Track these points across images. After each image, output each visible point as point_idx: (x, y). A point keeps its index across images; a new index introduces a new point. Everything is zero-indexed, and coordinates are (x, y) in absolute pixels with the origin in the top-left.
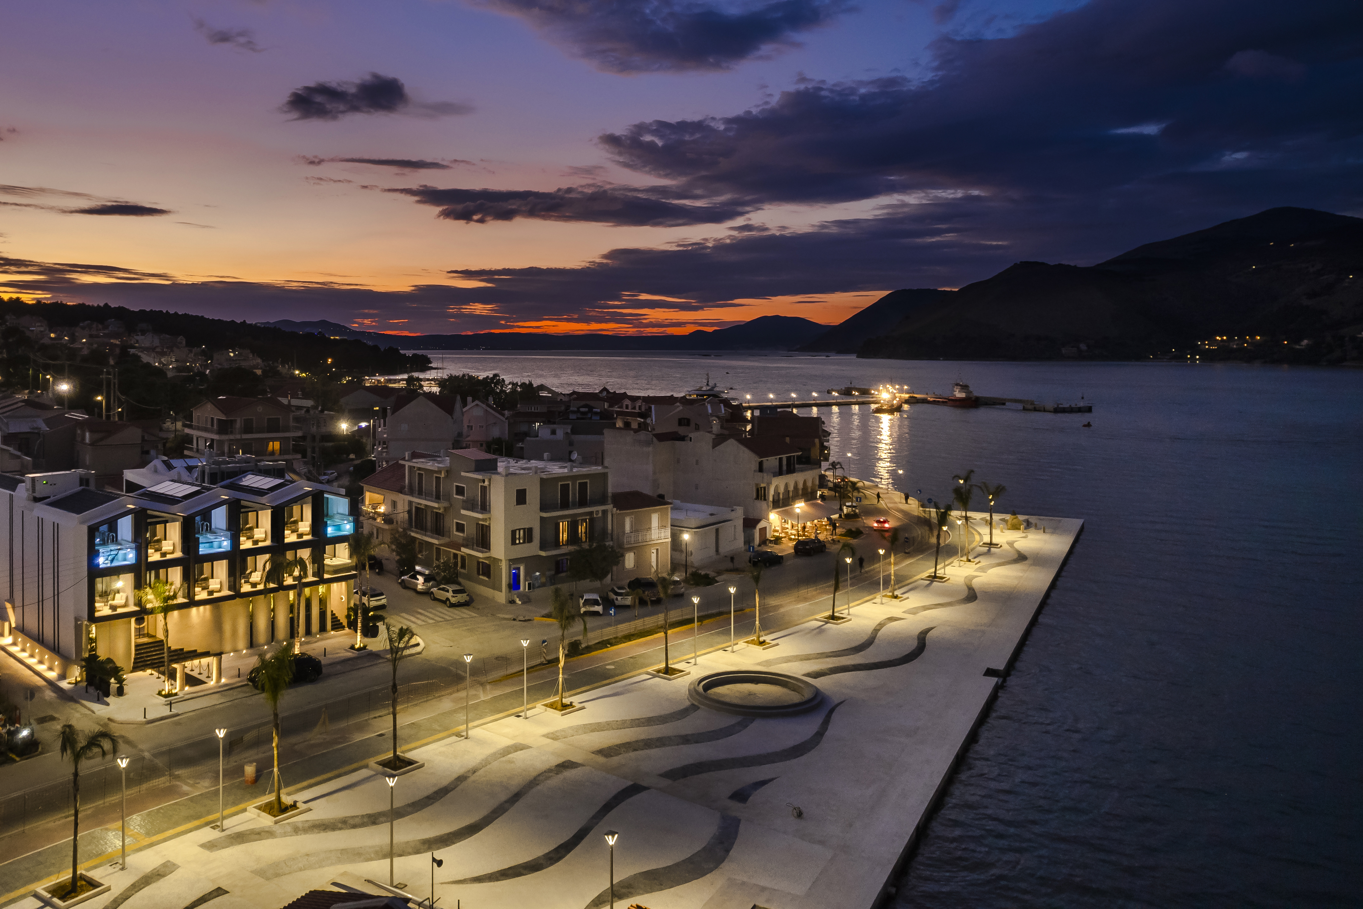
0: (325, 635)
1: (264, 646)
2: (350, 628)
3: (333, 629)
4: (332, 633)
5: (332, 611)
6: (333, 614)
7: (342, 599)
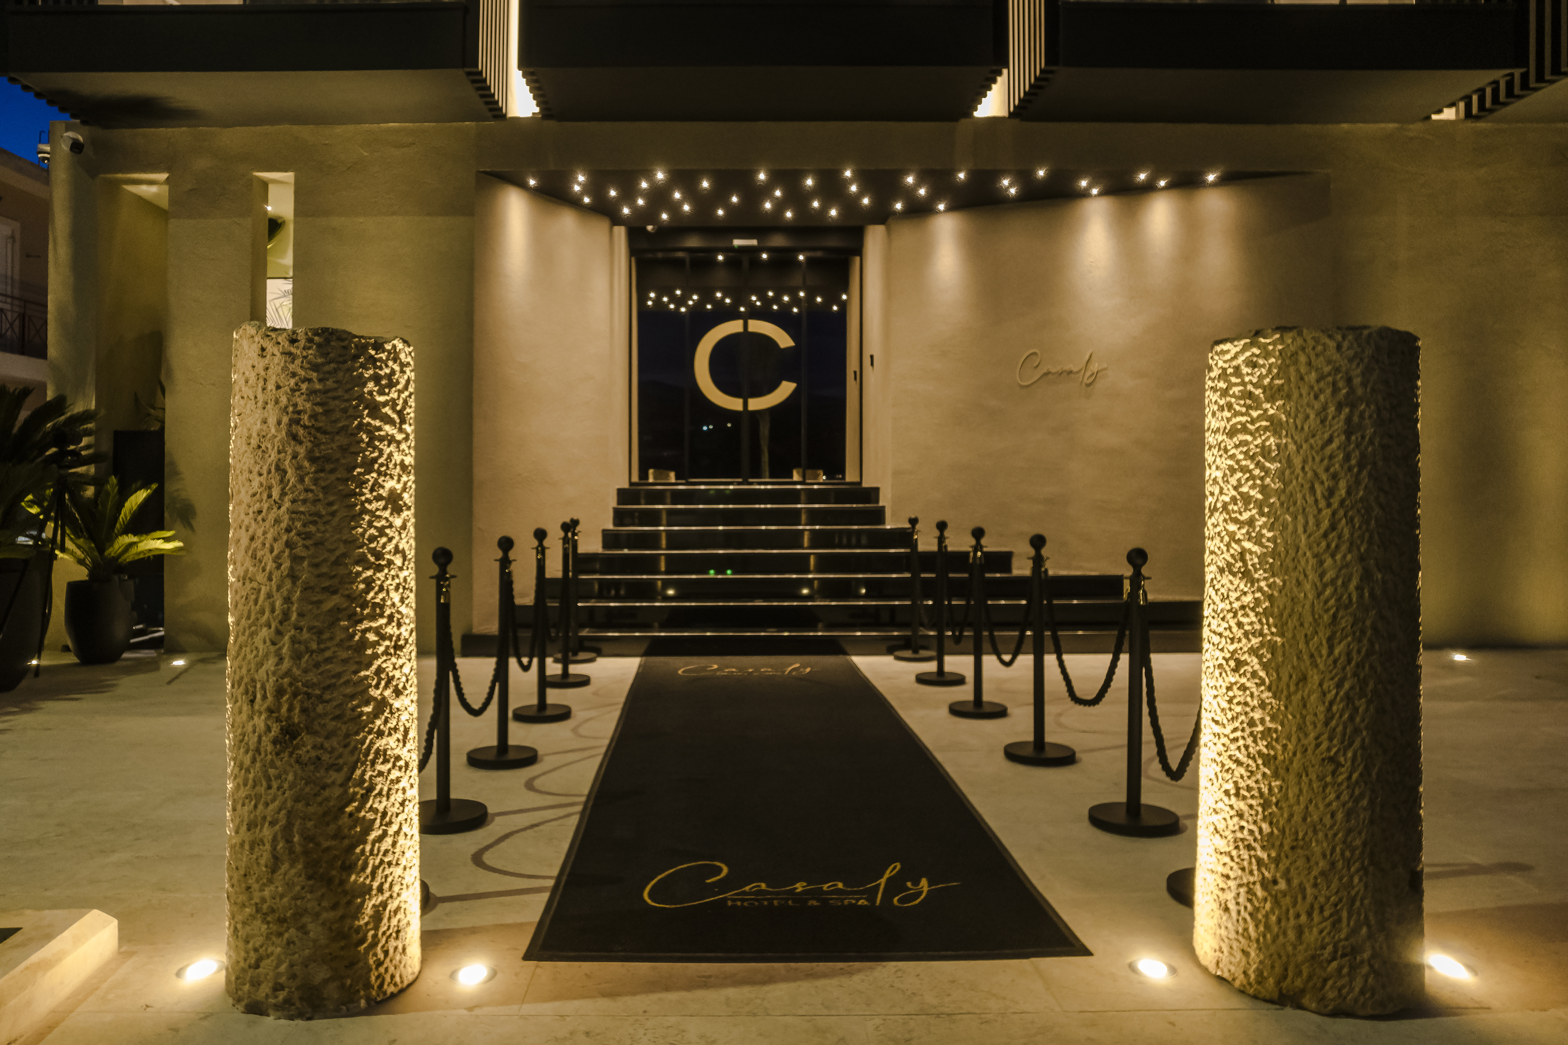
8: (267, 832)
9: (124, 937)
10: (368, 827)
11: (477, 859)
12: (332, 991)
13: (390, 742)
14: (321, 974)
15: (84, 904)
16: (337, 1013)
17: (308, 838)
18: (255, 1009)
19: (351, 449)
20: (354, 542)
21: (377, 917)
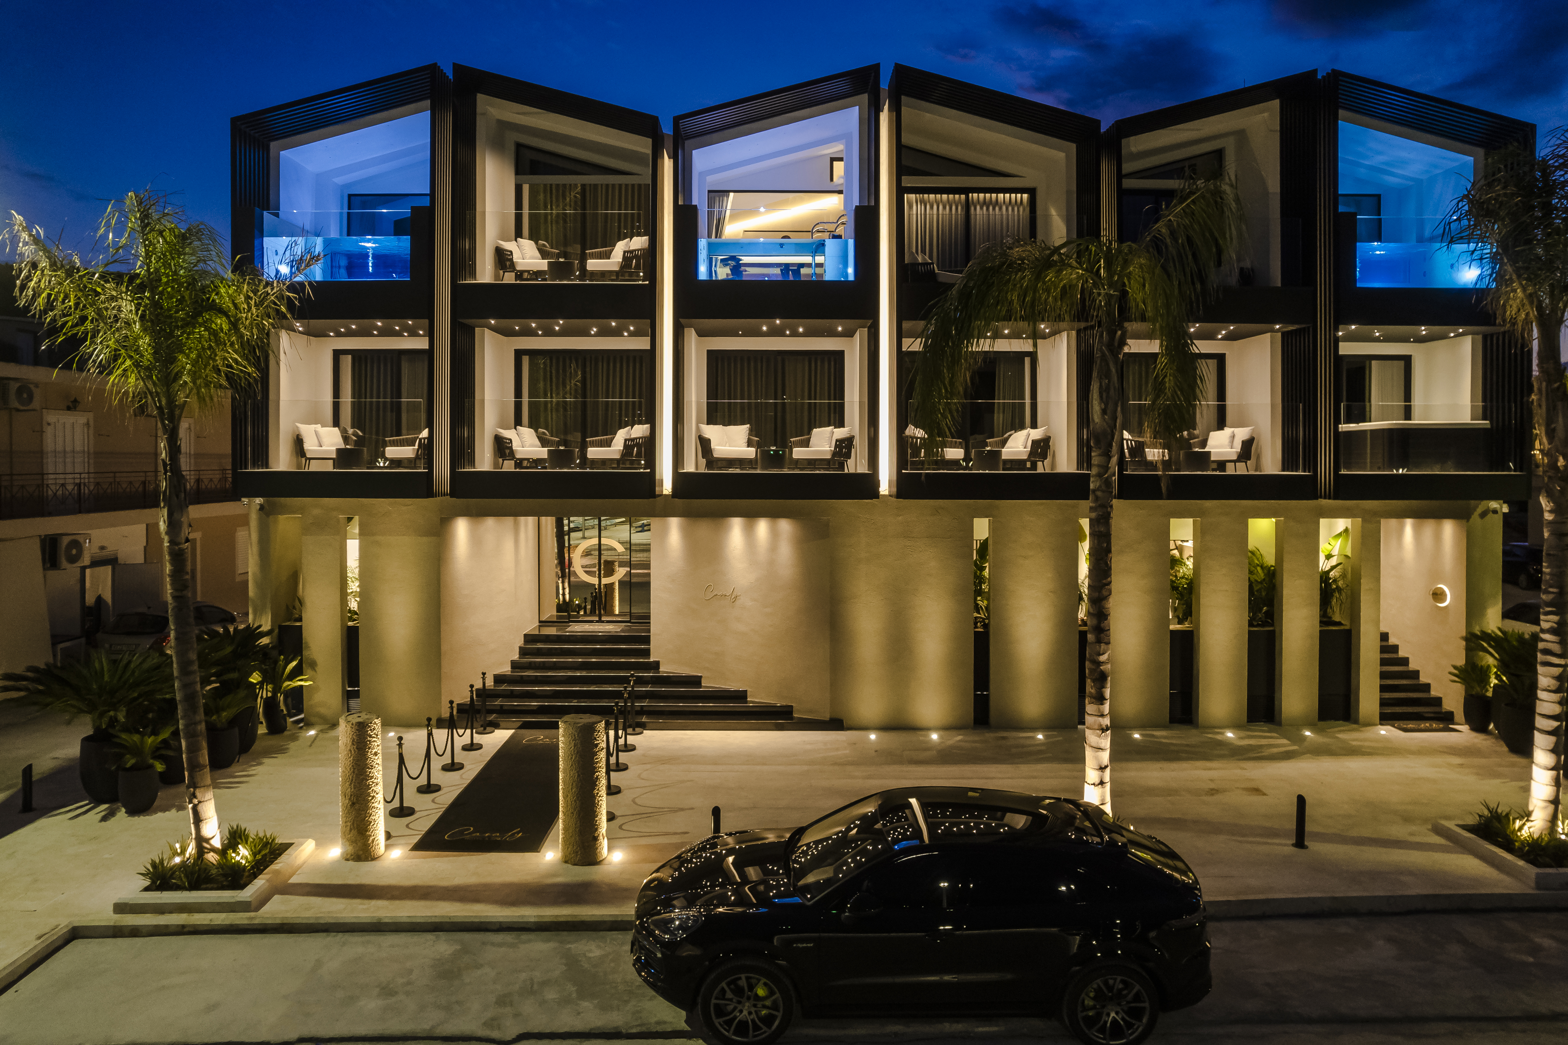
0: (1348, 735)
1: (1035, 729)
2: (1479, 727)
3: (1385, 718)
4: (1384, 731)
5: (1384, 637)
6: (1388, 649)
7: (1438, 595)
8: (349, 824)
9: (316, 845)
10: (371, 822)
11: (407, 826)
12: (363, 856)
13: (375, 805)
14: (361, 853)
15: (308, 837)
16: (364, 861)
17: (357, 825)
18: (347, 860)
19: (366, 745)
20: (367, 764)
21: (373, 841)
